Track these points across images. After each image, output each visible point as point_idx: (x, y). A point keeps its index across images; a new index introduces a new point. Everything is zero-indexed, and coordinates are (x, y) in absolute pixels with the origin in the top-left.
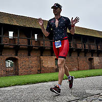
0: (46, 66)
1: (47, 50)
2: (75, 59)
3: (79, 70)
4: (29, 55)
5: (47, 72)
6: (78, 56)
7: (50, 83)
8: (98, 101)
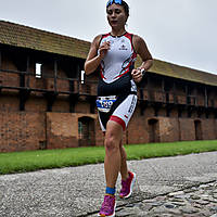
0: (59, 134)
1: (62, 99)
3: (127, 143)
4: (22, 109)
5: (59, 148)
7: (65, 171)
8: (163, 208)
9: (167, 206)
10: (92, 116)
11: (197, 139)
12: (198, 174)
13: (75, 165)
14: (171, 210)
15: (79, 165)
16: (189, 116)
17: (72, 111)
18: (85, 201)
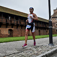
0: (3, 34)
2: (20, 30)
3: (21, 36)
5: (3, 37)
6: (22, 28)
7: (4, 44)
8: (29, 53)
9: (31, 52)
10: (12, 29)
11: (39, 35)
12: (39, 44)
13: (7, 42)
14: (31, 53)
15: (8, 42)
16: (37, 29)
17: (7, 27)
18: (9, 51)
